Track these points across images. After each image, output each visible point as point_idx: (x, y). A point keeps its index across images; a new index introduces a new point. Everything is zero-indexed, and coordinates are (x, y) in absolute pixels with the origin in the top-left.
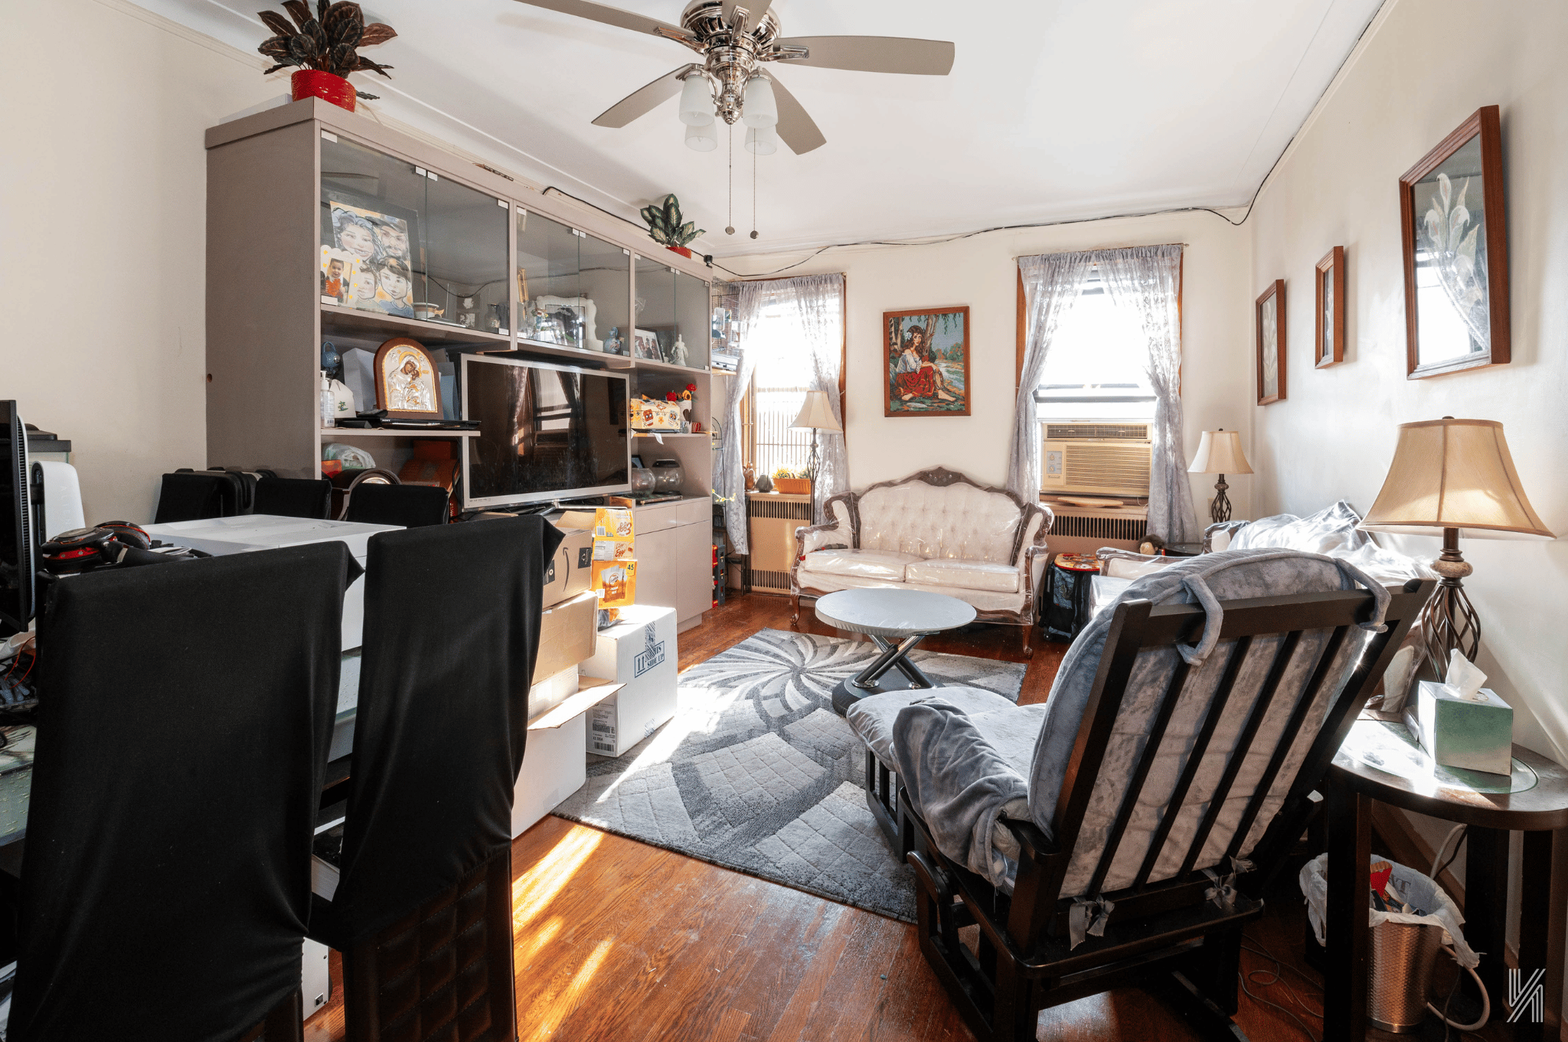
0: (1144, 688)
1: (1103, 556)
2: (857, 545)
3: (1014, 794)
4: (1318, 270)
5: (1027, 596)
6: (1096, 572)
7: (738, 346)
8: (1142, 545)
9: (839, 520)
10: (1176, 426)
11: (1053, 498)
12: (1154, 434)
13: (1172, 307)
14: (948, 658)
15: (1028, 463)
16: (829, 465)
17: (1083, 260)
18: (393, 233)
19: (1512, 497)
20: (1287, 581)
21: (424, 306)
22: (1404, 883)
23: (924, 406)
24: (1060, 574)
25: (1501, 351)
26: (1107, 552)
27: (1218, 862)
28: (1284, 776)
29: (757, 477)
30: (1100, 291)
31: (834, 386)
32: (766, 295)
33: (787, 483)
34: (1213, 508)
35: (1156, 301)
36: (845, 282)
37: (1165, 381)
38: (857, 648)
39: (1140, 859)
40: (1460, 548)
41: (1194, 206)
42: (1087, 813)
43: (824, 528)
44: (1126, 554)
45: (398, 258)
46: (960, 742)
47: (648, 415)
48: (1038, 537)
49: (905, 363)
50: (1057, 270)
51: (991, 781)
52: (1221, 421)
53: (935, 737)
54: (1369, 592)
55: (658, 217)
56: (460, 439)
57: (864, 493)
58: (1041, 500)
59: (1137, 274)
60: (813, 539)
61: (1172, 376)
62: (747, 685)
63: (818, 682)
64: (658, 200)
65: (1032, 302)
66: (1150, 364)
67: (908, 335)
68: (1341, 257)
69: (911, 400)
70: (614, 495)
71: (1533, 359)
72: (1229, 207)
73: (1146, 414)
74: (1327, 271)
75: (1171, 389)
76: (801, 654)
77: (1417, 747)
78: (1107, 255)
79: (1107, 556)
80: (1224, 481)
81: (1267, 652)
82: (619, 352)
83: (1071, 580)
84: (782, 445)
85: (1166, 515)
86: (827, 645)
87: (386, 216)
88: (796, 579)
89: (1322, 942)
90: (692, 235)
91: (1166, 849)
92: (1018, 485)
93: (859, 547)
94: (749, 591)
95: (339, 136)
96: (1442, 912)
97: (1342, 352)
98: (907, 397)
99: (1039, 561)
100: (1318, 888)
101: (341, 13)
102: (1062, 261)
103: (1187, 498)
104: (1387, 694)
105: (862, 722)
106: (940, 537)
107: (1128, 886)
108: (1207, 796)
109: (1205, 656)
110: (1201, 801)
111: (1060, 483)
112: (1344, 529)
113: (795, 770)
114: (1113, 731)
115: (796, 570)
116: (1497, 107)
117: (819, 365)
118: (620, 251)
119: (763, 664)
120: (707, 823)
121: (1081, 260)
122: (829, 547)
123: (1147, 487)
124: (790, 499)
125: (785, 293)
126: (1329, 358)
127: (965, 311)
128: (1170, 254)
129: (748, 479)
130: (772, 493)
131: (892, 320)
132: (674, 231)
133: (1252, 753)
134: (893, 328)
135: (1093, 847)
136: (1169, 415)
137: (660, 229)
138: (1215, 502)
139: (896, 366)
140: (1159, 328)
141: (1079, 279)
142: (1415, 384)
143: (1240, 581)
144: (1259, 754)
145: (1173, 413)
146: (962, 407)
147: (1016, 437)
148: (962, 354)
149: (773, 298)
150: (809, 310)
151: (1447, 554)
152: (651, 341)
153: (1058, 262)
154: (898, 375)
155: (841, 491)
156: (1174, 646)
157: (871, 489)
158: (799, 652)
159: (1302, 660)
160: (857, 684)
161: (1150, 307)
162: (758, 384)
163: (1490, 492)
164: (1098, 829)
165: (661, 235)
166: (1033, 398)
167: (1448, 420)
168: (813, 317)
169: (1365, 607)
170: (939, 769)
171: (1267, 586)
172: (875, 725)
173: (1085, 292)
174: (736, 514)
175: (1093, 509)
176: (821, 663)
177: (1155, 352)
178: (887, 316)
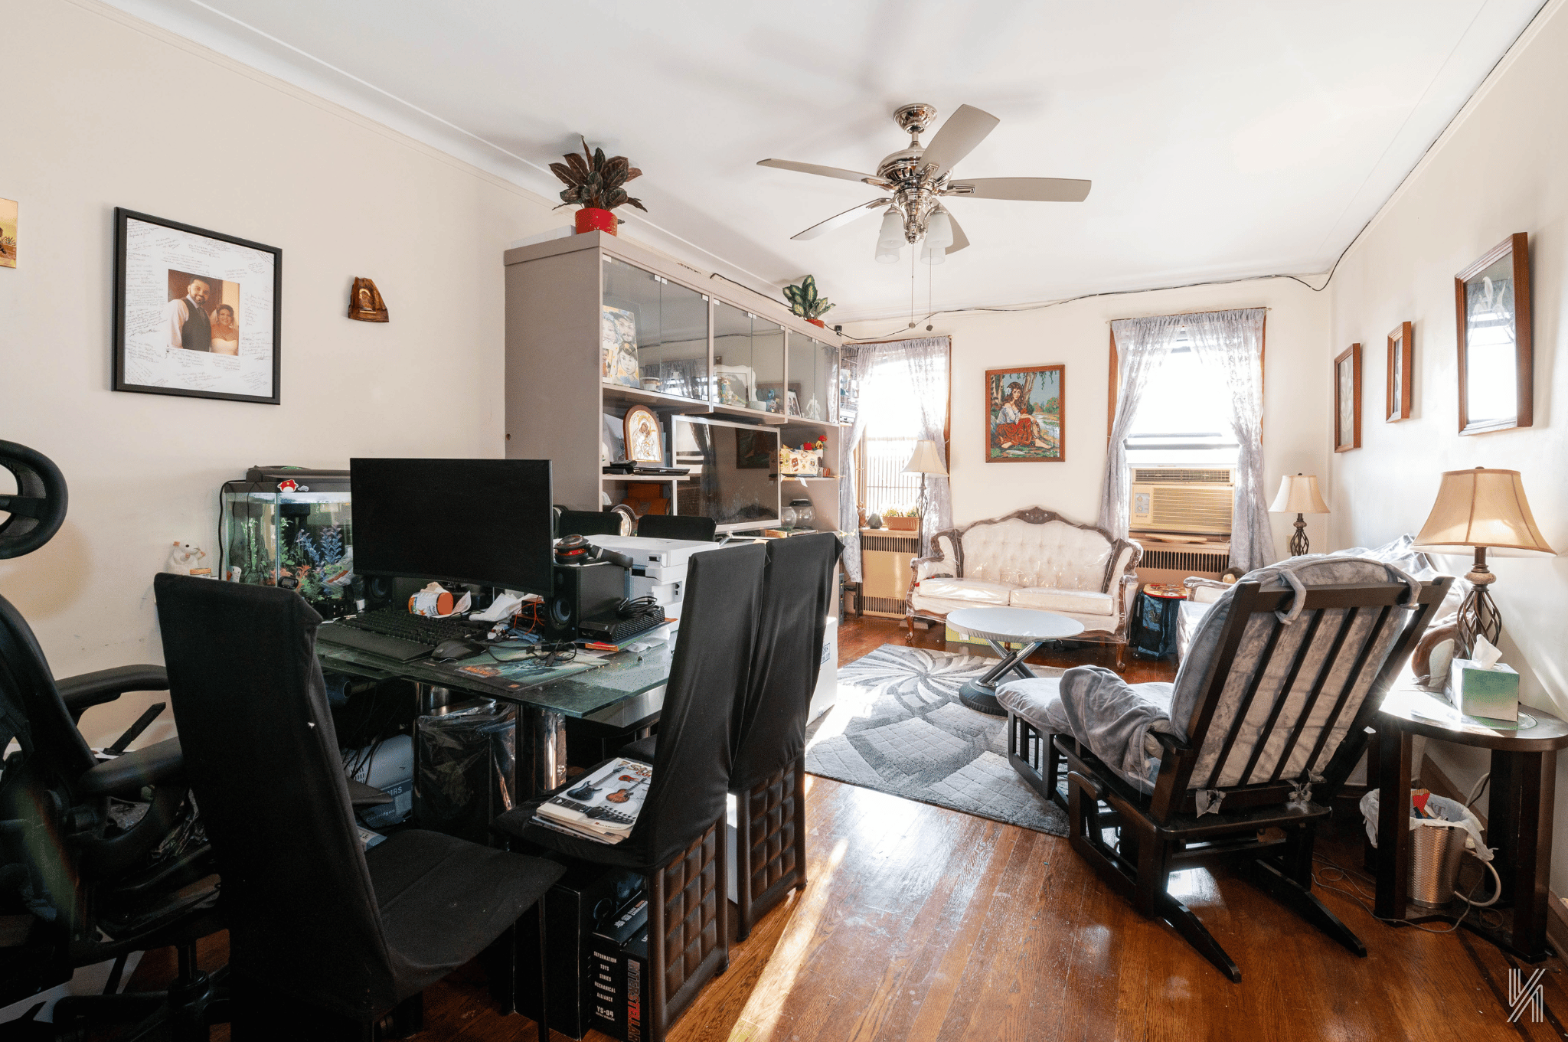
0: (1253, 641)
1: (1190, 585)
2: (960, 574)
3: (1158, 716)
4: (1390, 339)
5: (1121, 618)
6: (1184, 598)
7: (856, 402)
8: (1225, 577)
9: (945, 553)
10: (1258, 471)
11: (1139, 535)
12: (1236, 478)
13: (1256, 364)
14: (1050, 670)
15: (1119, 503)
16: (935, 506)
17: (1172, 323)
18: (627, 324)
19: (1523, 525)
20: (1350, 576)
21: (651, 380)
22: (1440, 808)
23: (1021, 453)
24: (1149, 601)
25: (1526, 419)
26: (1194, 581)
27: (1298, 775)
28: (1347, 713)
29: (868, 514)
30: (1187, 349)
31: (940, 436)
32: (879, 356)
33: (896, 521)
34: (1292, 543)
35: (1241, 359)
36: (950, 344)
37: (1247, 431)
38: (969, 660)
39: (1244, 763)
40: (1487, 563)
41: (1278, 274)
42: (1210, 726)
43: (932, 560)
44: (1211, 583)
45: (629, 343)
46: (1114, 689)
47: (795, 462)
48: (1129, 568)
49: (1005, 415)
50: (1148, 332)
51: (1142, 708)
52: (1300, 466)
53: (1094, 688)
54: (1407, 584)
55: (798, 294)
56: (670, 482)
57: (967, 530)
58: (1130, 537)
59: (1223, 336)
60: (925, 568)
61: (1254, 425)
62: (886, 685)
63: (944, 685)
64: (797, 280)
65: (1124, 361)
66: (1233, 415)
67: (1008, 391)
68: (1409, 330)
69: (1010, 448)
70: (768, 529)
71: (1546, 424)
72: (1310, 274)
73: (1229, 459)
74: (1398, 340)
75: (1253, 438)
76: (923, 664)
77: (1451, 706)
78: (1193, 318)
79: (1194, 584)
80: (1302, 519)
81: (1335, 622)
82: (777, 411)
83: (1159, 606)
84: (890, 488)
85: (1248, 550)
86: (942, 658)
87: (621, 310)
88: (911, 603)
89: (1374, 843)
90: (827, 308)
91: (1262, 758)
92: (1110, 522)
93: (962, 577)
94: (862, 615)
95: (612, 257)
96: (1467, 821)
97: (1408, 411)
98: (1006, 445)
99: (1131, 588)
100: (1373, 807)
101: (613, 165)
102: (1153, 324)
103: (1267, 535)
104: (1432, 675)
105: (1010, 698)
106: (1037, 569)
107: (1235, 785)
108: (1292, 722)
109: (1294, 619)
110: (1288, 726)
111: (1147, 522)
112: (1407, 557)
113: (944, 742)
114: (1231, 669)
115: (911, 595)
116: (1526, 233)
117: (927, 417)
118: (777, 327)
119: (894, 670)
120: (888, 772)
121: (1170, 323)
122: (938, 576)
123: (1229, 526)
124: (899, 534)
125: (895, 354)
126: (1397, 415)
127: (1061, 369)
128: (1254, 317)
129: (862, 517)
130: (881, 529)
131: (993, 378)
132: (811, 306)
133: (1325, 694)
134: (994, 385)
135: (1213, 751)
136: (1251, 461)
137: (800, 304)
138: (1294, 539)
139: (997, 418)
140: (1243, 384)
141: (1168, 340)
142: (1464, 440)
143: (1317, 575)
144: (1329, 695)
145: (1254, 458)
146: (1057, 455)
147: (1107, 481)
148: (1058, 408)
149: (884, 358)
150: (918, 368)
151: (1477, 567)
152: (792, 399)
153: (1148, 325)
154: (998, 426)
155: (945, 528)
156: (1272, 612)
157: (972, 526)
158: (920, 662)
159: (1360, 629)
160: (980, 684)
161: (1235, 365)
162: (868, 435)
163: (1506, 521)
164: (1217, 738)
165: (800, 309)
166: (1123, 446)
167: (1480, 469)
168: (922, 375)
169: (1404, 595)
170: (1101, 707)
171: (1336, 578)
172: (1024, 698)
173: (1174, 351)
174: (852, 547)
175: (1179, 545)
176: (942, 671)
177: (1238, 405)
178: (988, 374)
